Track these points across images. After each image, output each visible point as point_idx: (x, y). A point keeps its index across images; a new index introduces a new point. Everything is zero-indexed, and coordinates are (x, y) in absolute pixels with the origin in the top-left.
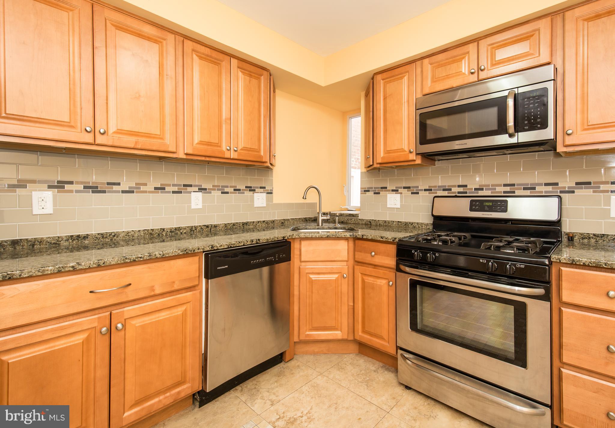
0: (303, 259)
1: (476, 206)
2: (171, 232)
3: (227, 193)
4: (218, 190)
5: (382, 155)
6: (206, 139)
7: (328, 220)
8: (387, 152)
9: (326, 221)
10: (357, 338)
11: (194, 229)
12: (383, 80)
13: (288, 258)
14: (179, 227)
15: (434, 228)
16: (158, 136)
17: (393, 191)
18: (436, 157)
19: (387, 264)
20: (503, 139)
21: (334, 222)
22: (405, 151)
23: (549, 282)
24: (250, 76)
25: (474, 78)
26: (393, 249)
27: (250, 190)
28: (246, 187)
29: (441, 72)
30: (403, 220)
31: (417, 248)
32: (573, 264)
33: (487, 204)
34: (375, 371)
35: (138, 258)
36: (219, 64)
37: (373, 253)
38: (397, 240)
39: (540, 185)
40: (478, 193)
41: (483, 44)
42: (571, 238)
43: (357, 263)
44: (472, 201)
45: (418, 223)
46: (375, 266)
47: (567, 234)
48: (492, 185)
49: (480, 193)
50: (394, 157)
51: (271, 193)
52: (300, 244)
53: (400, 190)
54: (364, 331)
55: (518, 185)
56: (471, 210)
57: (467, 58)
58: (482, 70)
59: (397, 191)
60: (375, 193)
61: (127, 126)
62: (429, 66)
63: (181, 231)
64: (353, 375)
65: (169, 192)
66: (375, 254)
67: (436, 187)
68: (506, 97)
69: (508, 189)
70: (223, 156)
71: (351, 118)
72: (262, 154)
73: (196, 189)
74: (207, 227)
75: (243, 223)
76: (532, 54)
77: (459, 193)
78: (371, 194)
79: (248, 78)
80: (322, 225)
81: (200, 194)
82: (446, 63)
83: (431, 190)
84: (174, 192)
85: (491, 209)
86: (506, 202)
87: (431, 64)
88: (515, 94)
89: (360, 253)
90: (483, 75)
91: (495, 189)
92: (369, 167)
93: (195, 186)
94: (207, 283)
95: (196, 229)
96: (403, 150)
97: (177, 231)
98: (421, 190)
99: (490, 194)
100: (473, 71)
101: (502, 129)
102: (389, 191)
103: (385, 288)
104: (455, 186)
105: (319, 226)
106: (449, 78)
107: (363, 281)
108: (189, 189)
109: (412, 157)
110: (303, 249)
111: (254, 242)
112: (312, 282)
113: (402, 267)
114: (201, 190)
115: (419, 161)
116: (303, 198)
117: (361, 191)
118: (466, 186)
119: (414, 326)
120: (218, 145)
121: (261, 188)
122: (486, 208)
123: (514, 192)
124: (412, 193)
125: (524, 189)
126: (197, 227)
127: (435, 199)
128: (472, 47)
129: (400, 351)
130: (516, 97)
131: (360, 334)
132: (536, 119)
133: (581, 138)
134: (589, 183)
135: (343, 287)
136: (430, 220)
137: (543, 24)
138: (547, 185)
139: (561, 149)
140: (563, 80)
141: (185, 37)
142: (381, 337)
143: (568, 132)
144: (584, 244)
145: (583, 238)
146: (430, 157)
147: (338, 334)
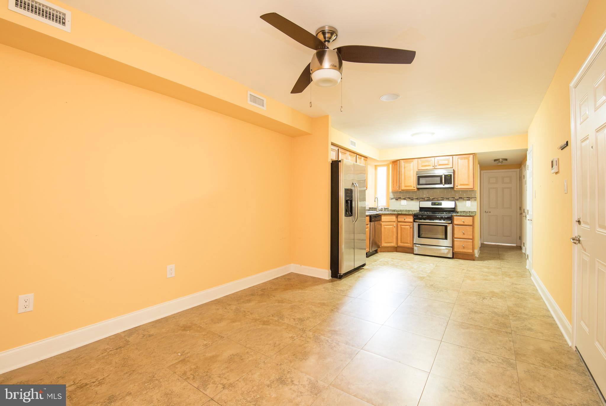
0: (384, 221)
7: (380, 209)
8: (404, 186)
10: (398, 245)
12: (404, 162)
13: (381, 220)
17: (403, 199)
18: (422, 189)
19: (410, 221)
20: (442, 186)
22: (412, 186)
23: (452, 220)
25: (433, 168)
29: (424, 164)
31: (418, 215)
32: (456, 216)
37: (405, 218)
38: (412, 214)
39: (450, 197)
40: (434, 200)
41: (436, 158)
43: (398, 222)
44: (432, 202)
45: (413, 210)
46: (406, 222)
47: (457, 211)
50: (408, 188)
54: (402, 243)
56: (432, 205)
57: (431, 161)
59: (405, 199)
60: (396, 200)
67: (420, 197)
68: (442, 175)
76: (448, 164)
77: (427, 199)
78: (393, 200)
82: (425, 162)
85: (438, 205)
86: (441, 202)
89: (399, 218)
90: (436, 167)
91: (438, 199)
94: (370, 224)
98: (415, 199)
100: (433, 166)
101: (441, 183)
103: (409, 228)
106: (426, 166)
107: (401, 227)
109: (414, 188)
110: (384, 218)
112: (385, 228)
113: (416, 220)
115: (416, 190)
119: (419, 236)
122: (436, 204)
123: (443, 200)
124: (411, 200)
125: (446, 199)
127: (420, 201)
128: (433, 159)
129: (414, 245)
130: (445, 175)
131: (400, 244)
132: (449, 181)
133: (459, 187)
134: (462, 198)
135: (395, 230)
136: (418, 209)
137: (451, 157)
138: (452, 198)
139: (455, 189)
140: (455, 173)
141: (357, 154)
142: (407, 243)
143: (457, 185)
144: (461, 213)
145: (461, 211)
146: (419, 189)
147: (393, 245)
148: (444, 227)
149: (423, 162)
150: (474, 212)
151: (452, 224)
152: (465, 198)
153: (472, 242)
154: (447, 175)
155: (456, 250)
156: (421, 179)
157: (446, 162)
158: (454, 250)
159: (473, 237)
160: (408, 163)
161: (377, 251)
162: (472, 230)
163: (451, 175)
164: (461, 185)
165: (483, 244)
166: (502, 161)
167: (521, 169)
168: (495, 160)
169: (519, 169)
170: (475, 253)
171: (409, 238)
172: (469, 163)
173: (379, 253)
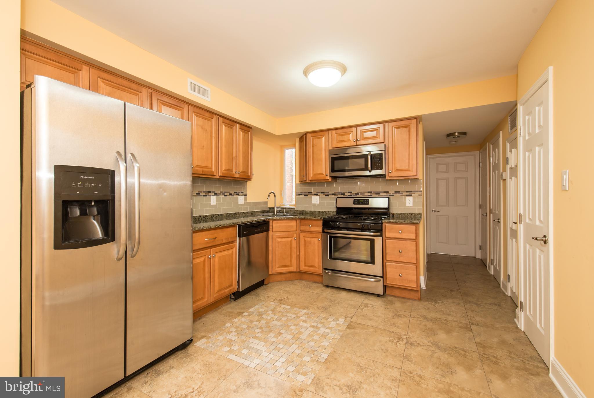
0: (274, 231)
1: (356, 202)
2: (204, 217)
3: (226, 196)
4: (222, 194)
5: (311, 176)
6: (227, 168)
7: (280, 211)
8: (314, 174)
9: (278, 212)
12: (312, 137)
13: (268, 230)
14: (207, 215)
15: (337, 213)
16: (210, 168)
17: (315, 194)
18: (338, 178)
19: (318, 230)
20: (367, 173)
21: (283, 213)
22: (324, 175)
23: (382, 230)
24: (245, 133)
25: (355, 144)
26: (320, 223)
27: (237, 194)
28: (235, 192)
29: (341, 138)
30: (321, 210)
31: (332, 221)
32: (389, 223)
33: (361, 201)
34: (311, 284)
35: (219, 226)
37: (310, 226)
38: (323, 218)
39: (382, 192)
40: (357, 196)
41: (359, 129)
42: (393, 215)
43: (301, 232)
44: (354, 200)
45: (328, 212)
46: (311, 232)
47: (392, 213)
48: (363, 192)
49: (358, 196)
50: (318, 177)
51: (246, 196)
52: (273, 223)
53: (319, 194)
54: (305, 266)
55: (373, 192)
56: (354, 204)
57: (352, 133)
58: (358, 141)
59: (318, 194)
60: (304, 196)
63: (208, 217)
65: (202, 196)
66: (311, 226)
67: (337, 192)
68: (367, 155)
69: (369, 194)
70: (233, 176)
71: (286, 149)
72: (249, 175)
73: (213, 194)
74: (218, 215)
75: (234, 213)
76: (377, 137)
77: (348, 196)
78: (302, 196)
79: (243, 134)
80: (276, 214)
81: (215, 197)
82: (343, 134)
83: (335, 194)
84: (204, 196)
85: (363, 203)
86: (369, 200)
87: (336, 134)
89: (303, 226)
90: (359, 143)
91: (364, 194)
92: (302, 181)
93: (213, 192)
94: (239, 239)
96: (322, 174)
97: (206, 217)
98: (330, 194)
99: (362, 196)
100: (354, 140)
101: (366, 169)
102: (313, 194)
103: (317, 242)
104: (346, 192)
106: (344, 142)
107: (305, 240)
108: (210, 194)
109: (328, 178)
110: (274, 225)
111: (256, 221)
112: (279, 242)
113: (326, 230)
114: (215, 194)
115: (330, 180)
116: (268, 199)
118: (351, 192)
119: (331, 258)
120: (232, 171)
121: (242, 193)
122: (361, 203)
123: (372, 195)
124: (325, 196)
125: (376, 194)
126: (214, 215)
127: (338, 199)
128: (354, 129)
129: (324, 270)
130: (371, 155)
131: (303, 267)
132: (378, 165)
133: (394, 174)
134: (399, 192)
135: (294, 245)
136: (335, 210)
137: (381, 126)
138: (384, 192)
139: (387, 178)
140: (388, 150)
141: (220, 116)
142: (314, 267)
143: (390, 171)
144: (397, 218)
145: (397, 215)
146: (335, 178)
147: (292, 269)
148: (369, 242)
149: (340, 135)
150: (418, 214)
151: (381, 238)
152: (404, 192)
153: (415, 269)
154: (375, 155)
155: (389, 282)
156: (336, 162)
157: (374, 134)
158: (386, 281)
159: (417, 259)
160: (318, 138)
161: (264, 283)
162: (415, 248)
163: (381, 154)
164: (398, 171)
165: (431, 253)
166: (459, 136)
167: (481, 151)
168: (449, 135)
169: (479, 152)
170: (421, 283)
171: (317, 260)
172: (409, 134)
173: (269, 285)
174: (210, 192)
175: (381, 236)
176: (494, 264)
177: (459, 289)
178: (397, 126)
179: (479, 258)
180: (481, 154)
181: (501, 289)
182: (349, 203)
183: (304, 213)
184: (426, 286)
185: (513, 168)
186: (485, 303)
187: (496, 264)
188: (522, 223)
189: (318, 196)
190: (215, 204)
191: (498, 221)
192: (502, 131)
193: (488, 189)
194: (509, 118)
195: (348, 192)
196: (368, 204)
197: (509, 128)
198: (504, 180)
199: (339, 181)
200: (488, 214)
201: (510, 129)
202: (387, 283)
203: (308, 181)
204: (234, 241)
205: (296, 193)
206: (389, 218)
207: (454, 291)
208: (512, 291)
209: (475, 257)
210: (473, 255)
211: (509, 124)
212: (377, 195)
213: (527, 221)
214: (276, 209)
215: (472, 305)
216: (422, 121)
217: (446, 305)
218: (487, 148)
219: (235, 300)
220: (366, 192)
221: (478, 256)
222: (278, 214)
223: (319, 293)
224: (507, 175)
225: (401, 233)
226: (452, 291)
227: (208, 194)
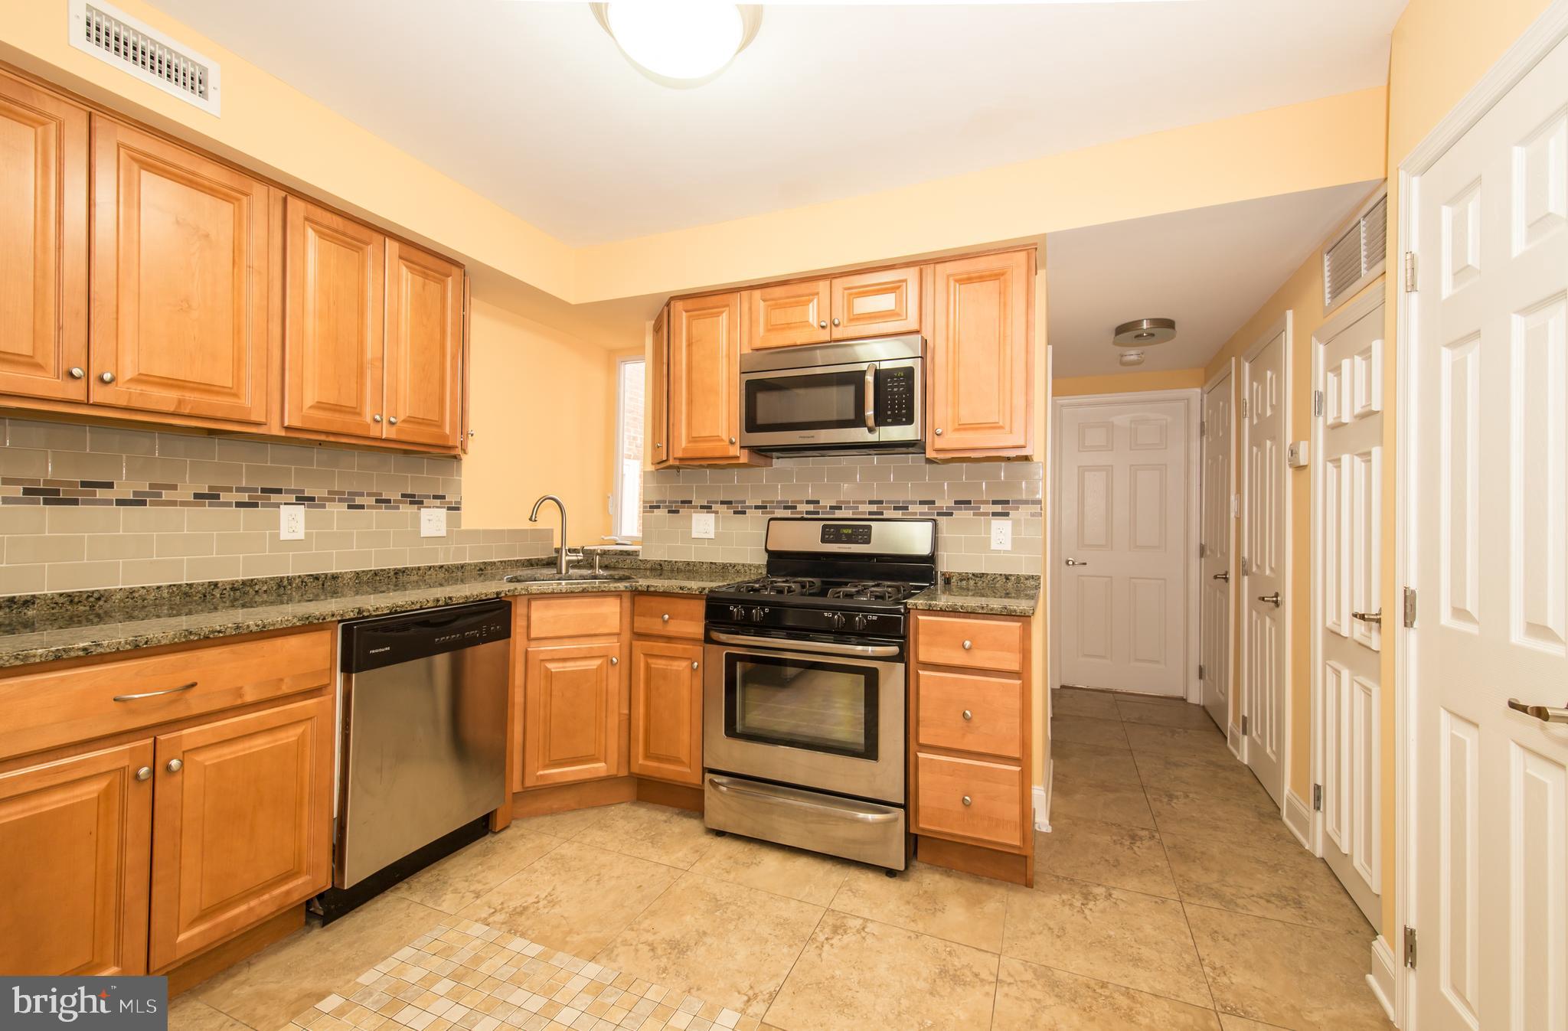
0: (533, 635)
1: (830, 535)
2: (233, 589)
3: (362, 507)
4: (340, 500)
5: (684, 444)
6: (331, 398)
7: (579, 561)
8: (693, 440)
9: (576, 565)
10: (635, 769)
11: (285, 583)
12: (686, 311)
13: (505, 633)
14: (252, 580)
15: (768, 572)
16: (228, 390)
17: (702, 507)
18: (774, 454)
19: (690, 633)
20: (860, 435)
21: (591, 566)
22: (722, 440)
23: (903, 637)
24: (426, 276)
25: (824, 336)
26: (699, 608)
27: (412, 503)
28: (403, 496)
29: (780, 317)
30: (720, 559)
31: (737, 603)
32: (930, 611)
33: (845, 531)
34: (666, 822)
35: (213, 632)
36: (361, 249)
37: (666, 617)
38: (706, 591)
39: (914, 503)
40: (834, 514)
41: (840, 284)
42: (947, 581)
43: (636, 637)
44: (824, 527)
45: (743, 565)
46: (669, 639)
47: (943, 574)
48: (854, 502)
49: (838, 514)
50: (705, 450)
51: (458, 509)
52: (529, 606)
53: (715, 507)
54: (648, 757)
55: (887, 502)
56: (824, 540)
57: (815, 301)
58: (836, 326)
59: (710, 507)
60: (669, 512)
61: (161, 368)
62: (762, 304)
63: (257, 588)
64: (627, 833)
65: (228, 505)
66: (669, 618)
67: (773, 502)
68: (864, 373)
69: (874, 508)
70: (365, 434)
71: (624, 362)
72: (448, 432)
73: (293, 498)
74: (316, 578)
75: (395, 569)
76: (898, 315)
77: (808, 513)
78: (662, 513)
79: (419, 280)
80: (567, 572)
81: (300, 510)
82: (786, 303)
83: (765, 507)
84: (239, 505)
85: (850, 540)
86: (870, 527)
87: (764, 301)
88: (876, 370)
89: (642, 618)
90: (838, 333)
91: (857, 508)
92: (659, 463)
94: (347, 682)
95: (290, 584)
96: (719, 439)
97: (248, 589)
98: (750, 507)
99: (850, 516)
100: (823, 324)
101: (859, 421)
102: (696, 507)
103: (686, 674)
104: (801, 502)
105: (561, 573)
106: (790, 328)
107: (648, 667)
108: (274, 498)
109: (735, 451)
110: (534, 616)
111: (440, 603)
113: (715, 635)
114: (302, 500)
115: (745, 459)
116: (531, 519)
117: (644, 507)
118: (817, 502)
119: (731, 731)
120: (356, 412)
121: (435, 497)
122: (844, 537)
123: (882, 513)
124: (735, 513)
125: (896, 508)
126: (294, 578)
127: (771, 522)
128: (823, 286)
129: (708, 776)
130: (878, 374)
131: (640, 762)
132: (900, 409)
133: (952, 440)
134: (969, 502)
135: (613, 683)
136: (762, 559)
137: (911, 275)
138: (922, 503)
139: (930, 454)
140: (933, 359)
141: (289, 191)
142: (677, 761)
143: (939, 431)
144: (961, 588)
145: (961, 580)
146: (763, 453)
147: (599, 768)
148: (861, 680)
149: (775, 305)
150: (1027, 578)
151: (901, 666)
152: (986, 502)
153: (1017, 779)
154: (890, 373)
155: (925, 824)
156: (762, 398)
157: (887, 301)
158: (917, 822)
159: (1026, 744)
160: (705, 316)
161: (487, 826)
162: (1016, 703)
163: (909, 372)
164: (965, 429)
165: (1063, 687)
166: (1152, 331)
167: (1207, 388)
168: (1121, 330)
169: (1199, 390)
170: (1034, 809)
171: (685, 737)
172: (1004, 305)
173: (508, 833)
174: (279, 491)
175: (901, 657)
176: (1254, 734)
177: (1157, 830)
178: (965, 276)
179: (1198, 703)
180: (1205, 396)
181: (1284, 825)
182: (806, 538)
183: (666, 567)
184: (1052, 818)
185: (1347, 424)
186: (1248, 892)
187: (1262, 736)
188: (1415, 625)
189: (712, 512)
190: (300, 534)
191: (1273, 601)
192: (1291, 311)
193: (1233, 497)
194: (1326, 258)
195: (808, 502)
196: (868, 541)
197: (1327, 290)
198: (1299, 468)
199: (779, 463)
200: (1232, 576)
201: (1328, 296)
202: (921, 825)
203: (671, 462)
204: (325, 686)
205: (644, 502)
206: (936, 590)
207: (1141, 839)
208: (1328, 838)
209: (1183, 700)
210: (1180, 693)
211: (1327, 279)
212: (899, 514)
213: (1446, 618)
214: (567, 555)
215: (1209, 904)
216: (1044, 266)
217: (1122, 906)
218: (1231, 373)
219: (324, 925)
220: (863, 502)
221: (1195, 697)
222: (571, 571)
223: (681, 865)
224: (1315, 451)
225: (970, 649)
226: (1134, 838)
227: (262, 497)
